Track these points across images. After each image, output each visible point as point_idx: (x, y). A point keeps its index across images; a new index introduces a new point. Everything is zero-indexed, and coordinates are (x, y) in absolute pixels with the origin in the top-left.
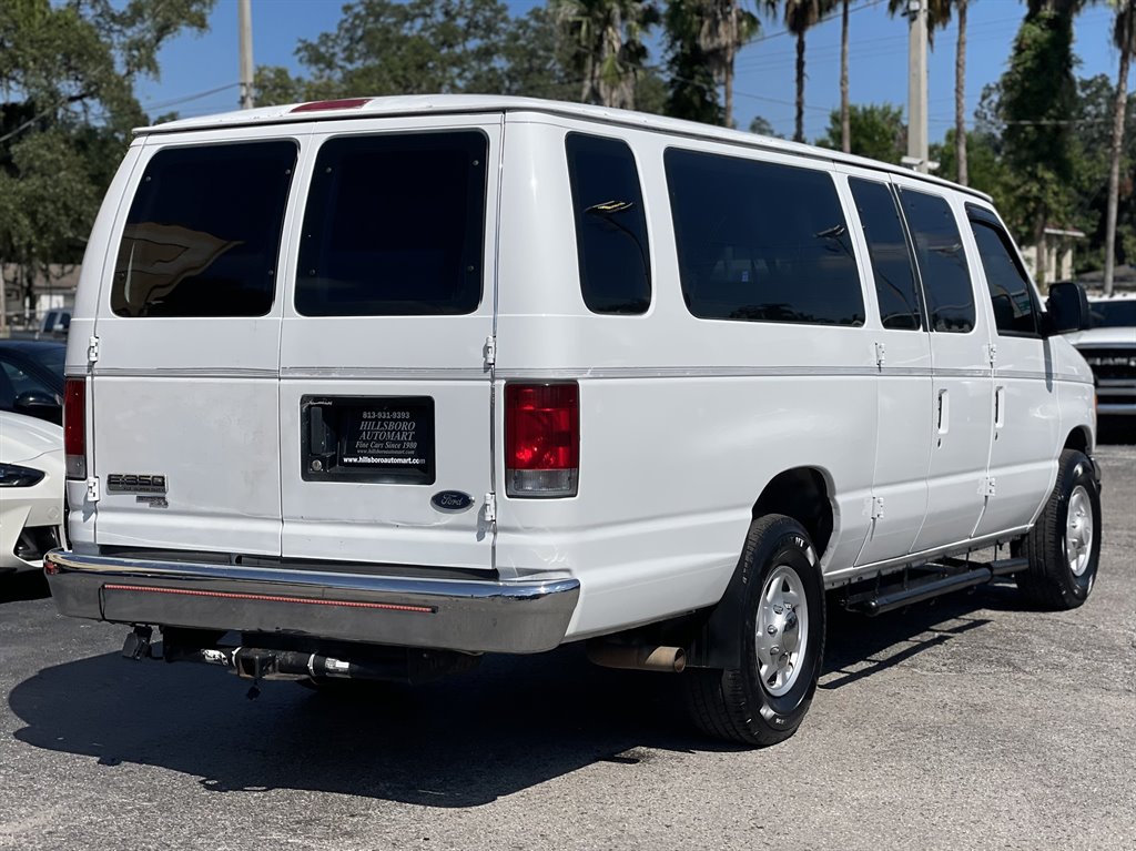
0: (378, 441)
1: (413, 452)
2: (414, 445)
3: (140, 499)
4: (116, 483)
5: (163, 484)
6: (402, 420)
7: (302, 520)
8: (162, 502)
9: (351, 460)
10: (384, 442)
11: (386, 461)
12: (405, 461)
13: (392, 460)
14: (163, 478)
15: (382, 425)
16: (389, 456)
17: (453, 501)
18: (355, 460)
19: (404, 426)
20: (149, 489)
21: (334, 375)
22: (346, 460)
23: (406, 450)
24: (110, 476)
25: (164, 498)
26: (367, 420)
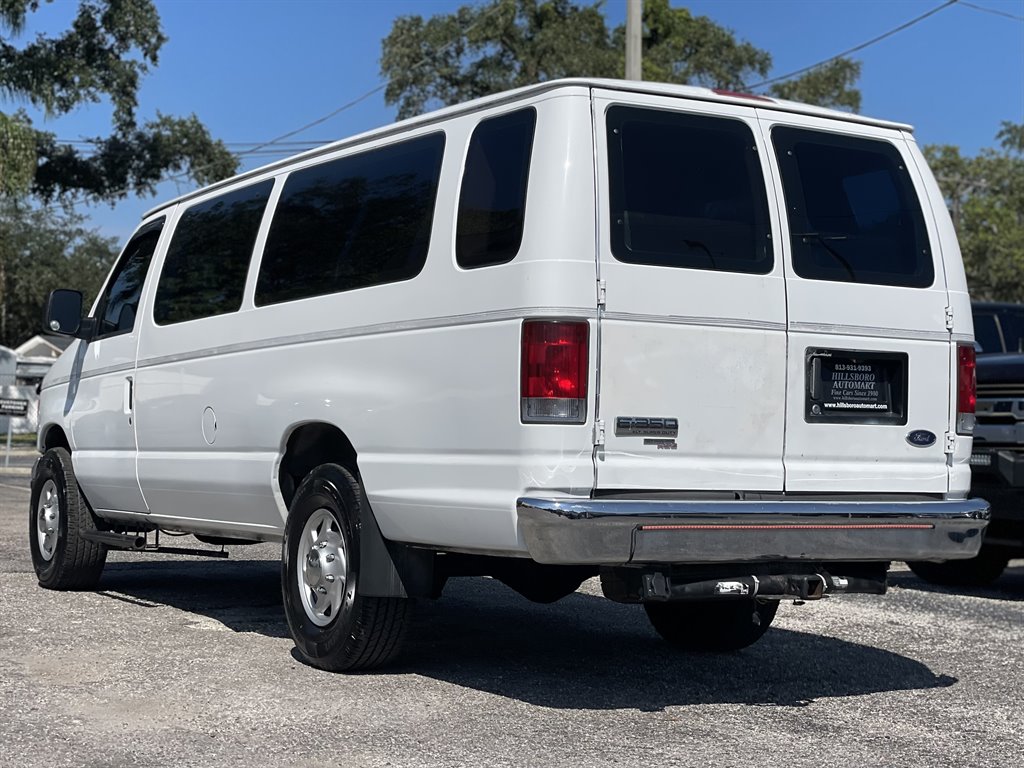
0: (848, 390)
1: (876, 399)
2: (876, 393)
3: (647, 442)
4: (625, 426)
5: (676, 427)
6: (864, 372)
7: (802, 458)
8: (672, 444)
9: (830, 405)
10: (853, 390)
11: (858, 406)
12: (872, 406)
13: (862, 406)
14: (676, 421)
15: (849, 377)
16: (860, 403)
17: (923, 438)
18: (834, 405)
19: (867, 377)
20: (659, 431)
21: (833, 331)
22: (826, 405)
23: (871, 397)
24: (619, 419)
25: (673, 440)
26: (838, 371)
